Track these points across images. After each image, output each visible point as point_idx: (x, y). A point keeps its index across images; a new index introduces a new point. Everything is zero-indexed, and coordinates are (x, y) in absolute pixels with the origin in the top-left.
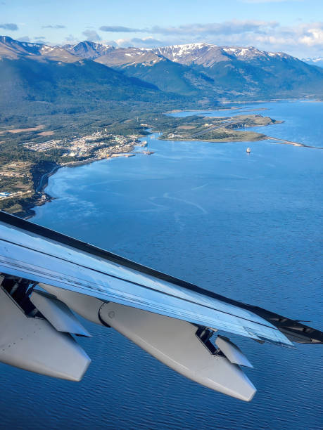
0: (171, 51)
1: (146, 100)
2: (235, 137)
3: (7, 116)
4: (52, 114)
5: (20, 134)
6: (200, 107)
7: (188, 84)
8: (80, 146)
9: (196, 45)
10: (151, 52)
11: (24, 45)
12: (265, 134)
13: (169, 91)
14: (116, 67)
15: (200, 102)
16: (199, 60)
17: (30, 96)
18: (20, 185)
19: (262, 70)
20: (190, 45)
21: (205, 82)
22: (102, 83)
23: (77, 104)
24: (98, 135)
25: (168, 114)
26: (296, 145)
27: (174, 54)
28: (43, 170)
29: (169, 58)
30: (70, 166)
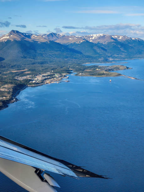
0: (89, 37)
1: (75, 58)
2: (107, 75)
3: (13, 65)
4: (33, 64)
5: (16, 73)
6: (99, 62)
7: (95, 52)
8: (39, 78)
9: (100, 34)
10: (81, 38)
11: (24, 34)
12: (121, 74)
13: (86, 54)
14: (64, 44)
15: (100, 59)
16: (101, 41)
17: (24, 56)
18: (6, 94)
19: (129, 46)
20: (98, 35)
21: (102, 51)
22: (57, 51)
23: (44, 60)
24: (49, 73)
25: (84, 64)
26: (133, 78)
27: (91, 39)
28: (19, 88)
29: (88, 40)
30: (32, 87)
